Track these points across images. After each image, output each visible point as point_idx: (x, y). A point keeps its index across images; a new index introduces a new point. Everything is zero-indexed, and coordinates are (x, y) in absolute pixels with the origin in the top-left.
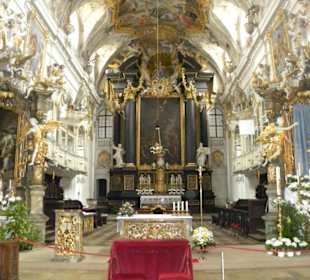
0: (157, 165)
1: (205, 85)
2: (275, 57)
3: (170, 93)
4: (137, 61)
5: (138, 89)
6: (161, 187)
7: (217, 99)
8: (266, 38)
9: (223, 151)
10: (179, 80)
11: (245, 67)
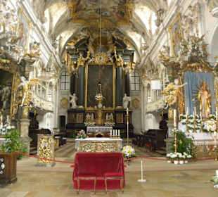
0: (98, 107)
1: (128, 58)
2: (173, 41)
3: (107, 62)
4: (86, 41)
5: (86, 59)
6: (100, 121)
7: (136, 67)
8: (167, 30)
9: (139, 99)
10: (113, 54)
11: (154, 47)
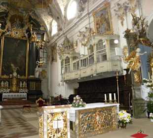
0: (13, 76)
1: (40, 36)
2: (97, 24)
3: (22, 37)
4: (5, 15)
5: (4, 31)
6: (14, 89)
7: (45, 44)
9: (46, 70)
10: (28, 31)
